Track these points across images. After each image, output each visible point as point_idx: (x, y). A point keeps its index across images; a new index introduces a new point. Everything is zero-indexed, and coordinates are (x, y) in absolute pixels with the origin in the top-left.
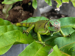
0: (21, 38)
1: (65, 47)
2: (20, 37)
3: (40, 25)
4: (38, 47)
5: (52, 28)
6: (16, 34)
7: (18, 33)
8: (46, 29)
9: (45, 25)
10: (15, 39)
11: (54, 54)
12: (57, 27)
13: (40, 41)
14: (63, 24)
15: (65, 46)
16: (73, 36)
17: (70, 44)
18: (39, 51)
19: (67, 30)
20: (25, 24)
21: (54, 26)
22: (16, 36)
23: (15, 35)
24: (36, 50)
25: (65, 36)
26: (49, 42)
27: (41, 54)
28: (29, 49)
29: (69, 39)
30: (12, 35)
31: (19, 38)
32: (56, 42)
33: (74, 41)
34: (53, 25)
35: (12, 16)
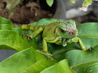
0: (15, 43)
1: (81, 65)
2: (15, 40)
3: (49, 28)
4: (37, 58)
5: (65, 35)
6: (9, 35)
7: (12, 35)
8: (56, 35)
9: (55, 29)
10: (6, 42)
11: (56, 69)
12: (72, 31)
13: (44, 52)
14: (88, 32)
15: (82, 63)
16: (96, 50)
17: (89, 62)
18: (36, 63)
19: (91, 42)
20: (33, 27)
21: (67, 31)
22: (8, 39)
23: (6, 36)
24: (32, 62)
25: (85, 50)
26: (59, 55)
27: (38, 68)
28: (20, 57)
29: (90, 54)
30: (3, 36)
31: (13, 42)
32: (69, 57)
33: (96, 59)
34: (65, 29)
35: (23, 16)
